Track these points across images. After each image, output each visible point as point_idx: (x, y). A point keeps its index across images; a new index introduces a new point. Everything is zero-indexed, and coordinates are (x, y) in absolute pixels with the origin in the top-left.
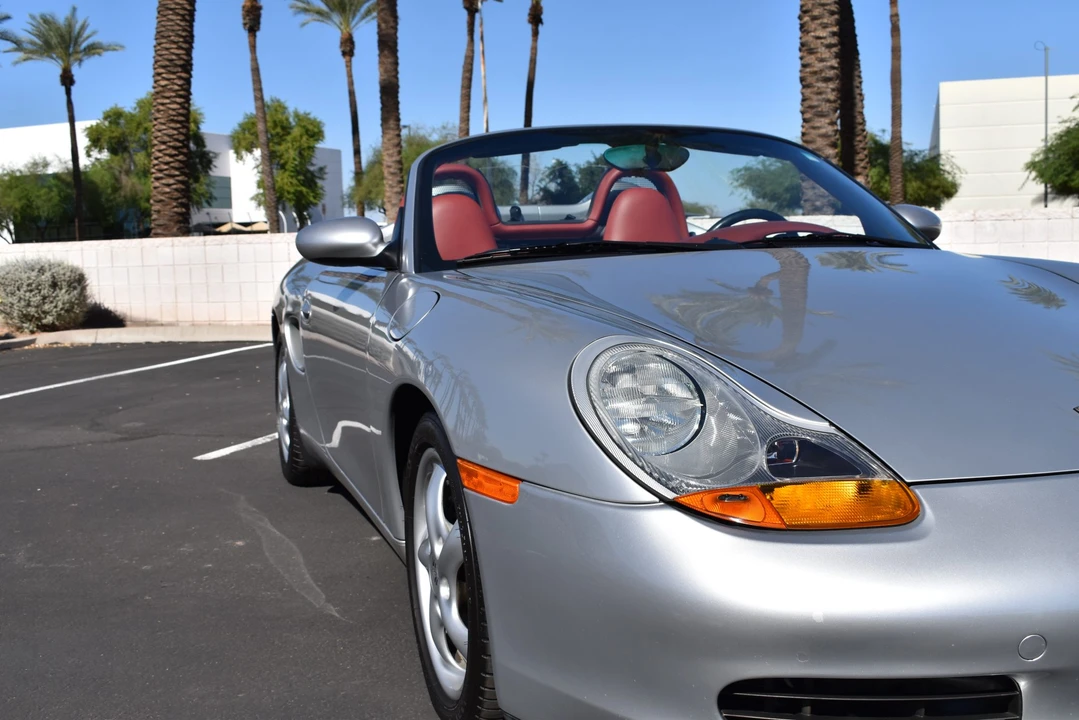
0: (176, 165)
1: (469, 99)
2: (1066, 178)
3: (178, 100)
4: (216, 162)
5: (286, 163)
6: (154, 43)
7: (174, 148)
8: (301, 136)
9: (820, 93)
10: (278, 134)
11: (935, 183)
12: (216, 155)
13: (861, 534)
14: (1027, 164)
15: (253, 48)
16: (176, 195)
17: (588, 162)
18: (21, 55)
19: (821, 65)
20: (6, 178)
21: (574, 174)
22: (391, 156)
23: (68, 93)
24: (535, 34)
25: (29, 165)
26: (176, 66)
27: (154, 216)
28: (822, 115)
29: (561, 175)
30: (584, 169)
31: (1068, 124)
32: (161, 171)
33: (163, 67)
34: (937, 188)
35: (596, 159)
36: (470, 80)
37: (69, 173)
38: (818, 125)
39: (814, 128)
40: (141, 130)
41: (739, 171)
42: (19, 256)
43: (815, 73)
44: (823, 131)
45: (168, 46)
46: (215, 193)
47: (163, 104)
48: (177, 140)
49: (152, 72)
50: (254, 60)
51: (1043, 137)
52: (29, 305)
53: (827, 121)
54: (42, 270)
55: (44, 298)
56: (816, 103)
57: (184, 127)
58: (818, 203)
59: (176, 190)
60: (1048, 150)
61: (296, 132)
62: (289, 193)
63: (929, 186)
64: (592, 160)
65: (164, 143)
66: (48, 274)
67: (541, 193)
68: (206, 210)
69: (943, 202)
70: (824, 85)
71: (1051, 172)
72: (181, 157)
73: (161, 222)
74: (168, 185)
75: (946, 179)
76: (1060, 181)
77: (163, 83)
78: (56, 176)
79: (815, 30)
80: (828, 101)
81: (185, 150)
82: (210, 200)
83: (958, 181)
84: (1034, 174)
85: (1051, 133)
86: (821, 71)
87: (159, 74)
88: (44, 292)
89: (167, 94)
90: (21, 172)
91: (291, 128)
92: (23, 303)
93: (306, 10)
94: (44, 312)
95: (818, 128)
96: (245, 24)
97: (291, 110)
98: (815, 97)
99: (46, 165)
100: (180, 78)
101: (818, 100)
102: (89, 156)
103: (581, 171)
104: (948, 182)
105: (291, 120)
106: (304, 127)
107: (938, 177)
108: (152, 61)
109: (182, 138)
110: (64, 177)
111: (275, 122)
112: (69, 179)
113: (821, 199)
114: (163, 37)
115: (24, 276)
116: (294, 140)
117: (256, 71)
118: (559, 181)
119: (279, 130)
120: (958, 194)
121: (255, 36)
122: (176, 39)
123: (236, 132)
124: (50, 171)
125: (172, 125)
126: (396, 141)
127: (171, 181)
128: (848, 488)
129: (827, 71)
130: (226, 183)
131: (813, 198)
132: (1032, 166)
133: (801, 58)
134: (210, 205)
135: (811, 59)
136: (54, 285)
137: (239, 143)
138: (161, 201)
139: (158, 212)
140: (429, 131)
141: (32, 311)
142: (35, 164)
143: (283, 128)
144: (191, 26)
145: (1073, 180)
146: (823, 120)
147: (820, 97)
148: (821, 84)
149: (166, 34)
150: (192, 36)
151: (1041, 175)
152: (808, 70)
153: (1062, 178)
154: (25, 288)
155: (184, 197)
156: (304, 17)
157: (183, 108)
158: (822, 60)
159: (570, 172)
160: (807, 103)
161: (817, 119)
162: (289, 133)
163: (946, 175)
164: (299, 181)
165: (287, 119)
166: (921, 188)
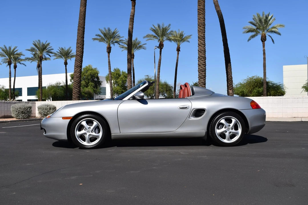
0: (78, 86)
1: (160, 70)
3: (79, 73)
4: (102, 84)
5: (119, 84)
6: (75, 62)
7: (77, 83)
8: (123, 78)
9: (201, 74)
10: (117, 77)
12: (102, 82)
14: (302, 87)
15: (109, 57)
16: (77, 92)
18: (56, 57)
19: (202, 68)
20: (50, 87)
22: (129, 84)
23: (66, 66)
24: (178, 54)
25: (56, 84)
26: (79, 66)
27: (73, 96)
28: (202, 78)
32: (75, 87)
33: (76, 67)
34: (279, 93)
36: (160, 65)
37: (65, 86)
40: (84, 75)
42: (44, 103)
43: (200, 70)
44: (202, 81)
45: (77, 63)
46: (102, 91)
47: (76, 74)
48: (78, 81)
49: (74, 68)
50: (109, 60)
52: (45, 112)
54: (48, 106)
55: (48, 111)
57: (80, 79)
59: (78, 91)
61: (122, 76)
62: (119, 91)
65: (76, 82)
66: (49, 107)
68: (99, 95)
72: (79, 85)
73: (74, 98)
74: (76, 90)
77: (76, 70)
78: (62, 86)
79: (200, 61)
80: (203, 75)
81: (80, 83)
82: (100, 93)
83: (285, 91)
84: (304, 89)
86: (202, 69)
87: (75, 68)
88: (48, 110)
89: (77, 72)
90: (54, 85)
91: (121, 75)
92: (44, 112)
93: (123, 47)
94: (48, 114)
95: (201, 81)
96: (107, 51)
97: (121, 71)
99: (60, 84)
100: (79, 69)
102: (71, 81)
105: (121, 73)
106: (124, 75)
107: (280, 90)
108: (74, 65)
109: (79, 81)
110: (64, 86)
111: (117, 73)
112: (65, 87)
114: (76, 61)
115: (44, 107)
116: (121, 78)
117: (109, 62)
119: (118, 76)
120: (286, 94)
121: (109, 54)
122: (79, 61)
123: (107, 76)
124: (61, 85)
125: (77, 78)
126: (130, 81)
127: (77, 89)
130: (105, 89)
132: (304, 87)
133: (198, 67)
134: (100, 94)
135: (200, 67)
136: (50, 109)
137: (107, 79)
138: (74, 93)
139: (74, 96)
140: (152, 77)
141: (46, 113)
142: (57, 83)
143: (119, 75)
144: (82, 59)
148: (201, 72)
149: (77, 60)
150: (82, 61)
151: (307, 90)
154: (44, 109)
155: (79, 93)
156: (122, 49)
157: (80, 75)
158: (202, 67)
160: (199, 76)
161: (201, 79)
162: (120, 77)
163: (282, 89)
164: (122, 88)
165: (120, 73)
166: (274, 93)
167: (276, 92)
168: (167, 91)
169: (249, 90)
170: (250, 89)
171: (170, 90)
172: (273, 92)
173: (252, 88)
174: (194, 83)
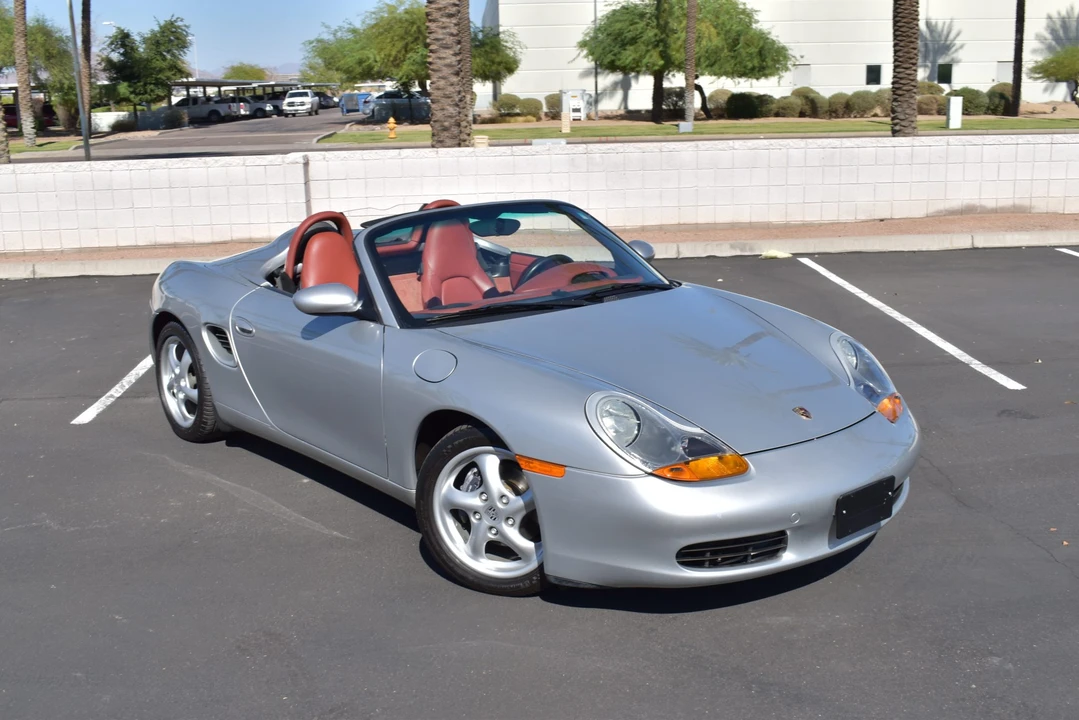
2: (613, 58)
9: (444, 28)
11: (498, 59)
13: (730, 479)
14: (579, 43)
17: (152, 31)
21: (137, 43)
28: (447, 47)
29: (123, 45)
30: (149, 39)
31: (614, 8)
34: (499, 63)
35: (161, 27)
38: (444, 56)
39: (440, 58)
41: (311, 43)
51: (593, 19)
53: (452, 52)
56: (441, 37)
58: (446, 124)
60: (598, 30)
63: (493, 62)
64: (157, 29)
67: (103, 64)
69: (505, 77)
70: (448, 20)
71: (599, 51)
75: (507, 55)
76: (609, 60)
80: (452, 35)
83: (520, 57)
84: (585, 52)
85: (599, 15)
98: (440, 31)
101: (443, 34)
103: (145, 40)
104: (510, 58)
107: (501, 53)
113: (449, 119)
118: (122, 51)
120: (519, 69)
128: (713, 460)
129: (450, 8)
131: (442, 119)
132: (583, 45)
145: (619, 60)
146: (447, 51)
147: (444, 31)
151: (591, 53)
152: (433, 6)
153: (610, 57)
159: (133, 42)
161: (443, 51)
163: (508, 51)
166: (484, 64)
167: (487, 63)
168: (49, 57)
169: (390, 55)
170: (394, 53)
171: (64, 54)
172: (478, 60)
173: (400, 45)
174: (162, 23)
